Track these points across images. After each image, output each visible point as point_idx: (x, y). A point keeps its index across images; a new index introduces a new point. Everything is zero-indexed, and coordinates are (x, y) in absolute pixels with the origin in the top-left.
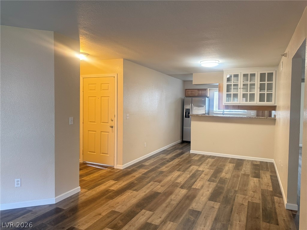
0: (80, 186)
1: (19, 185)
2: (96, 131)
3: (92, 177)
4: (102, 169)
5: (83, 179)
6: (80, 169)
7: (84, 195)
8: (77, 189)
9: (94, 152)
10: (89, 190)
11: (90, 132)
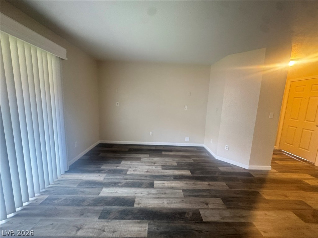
0: (271, 166)
1: (227, 149)
2: (296, 127)
3: (284, 163)
4: (298, 161)
5: (275, 162)
6: (274, 154)
7: (274, 174)
8: (268, 167)
9: (292, 145)
10: (280, 172)
11: (290, 127)
